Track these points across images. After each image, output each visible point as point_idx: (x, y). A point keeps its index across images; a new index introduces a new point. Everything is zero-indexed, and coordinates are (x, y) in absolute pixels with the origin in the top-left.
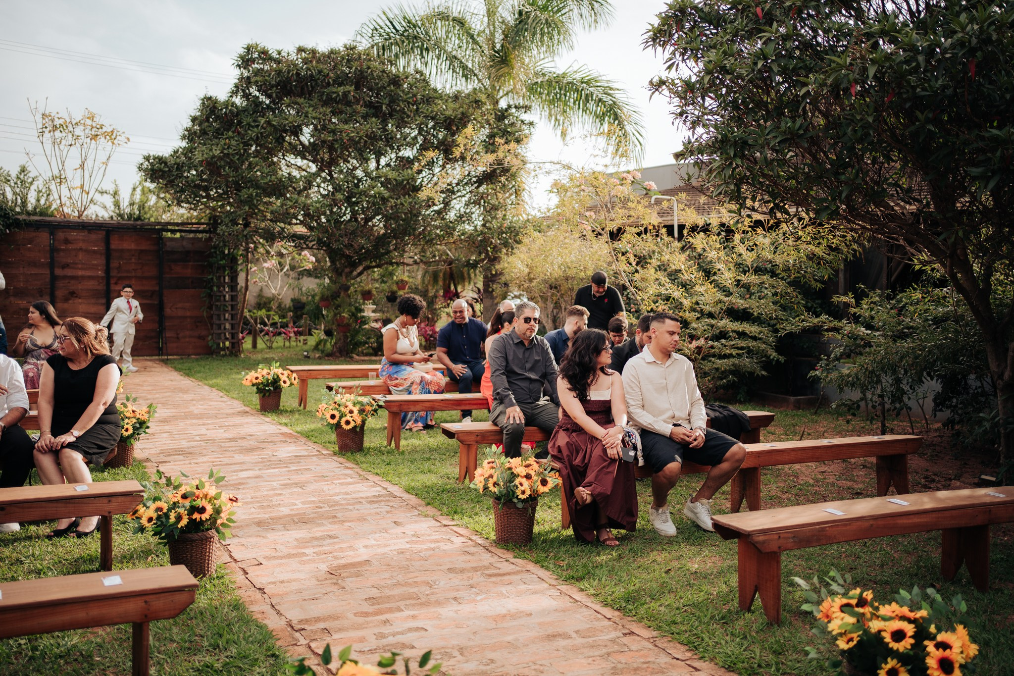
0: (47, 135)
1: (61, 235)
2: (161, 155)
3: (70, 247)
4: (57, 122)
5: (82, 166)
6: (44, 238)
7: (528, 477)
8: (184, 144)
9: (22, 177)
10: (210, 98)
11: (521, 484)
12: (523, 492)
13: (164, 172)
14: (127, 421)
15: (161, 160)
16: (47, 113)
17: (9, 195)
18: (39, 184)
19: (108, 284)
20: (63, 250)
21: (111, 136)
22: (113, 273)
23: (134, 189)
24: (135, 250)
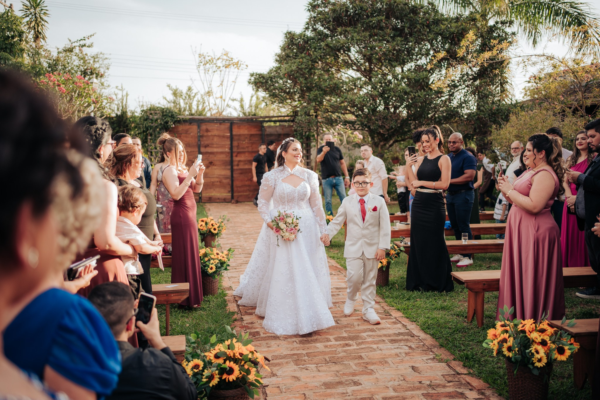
0: (202, 67)
1: (204, 127)
2: (262, 73)
3: (210, 134)
4: (207, 59)
5: (222, 84)
6: (194, 128)
7: (543, 343)
8: (276, 65)
9: (189, 93)
10: (290, 33)
11: (537, 352)
12: (540, 360)
13: (262, 83)
14: (212, 261)
15: (261, 76)
16: (201, 53)
17: (182, 105)
18: (198, 97)
19: (232, 157)
20: (206, 136)
21: (237, 65)
22: (235, 150)
23: (252, 97)
24: (248, 135)
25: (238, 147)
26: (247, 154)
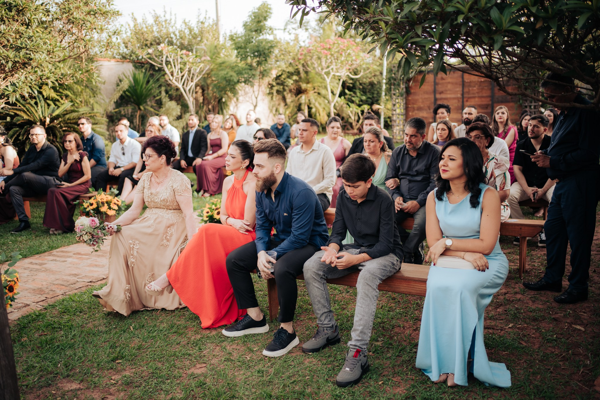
3: (444, 82)
6: (431, 78)
19: (463, 102)
20: (441, 84)
22: (466, 95)
24: (478, 81)
25: (468, 93)
26: (477, 99)
